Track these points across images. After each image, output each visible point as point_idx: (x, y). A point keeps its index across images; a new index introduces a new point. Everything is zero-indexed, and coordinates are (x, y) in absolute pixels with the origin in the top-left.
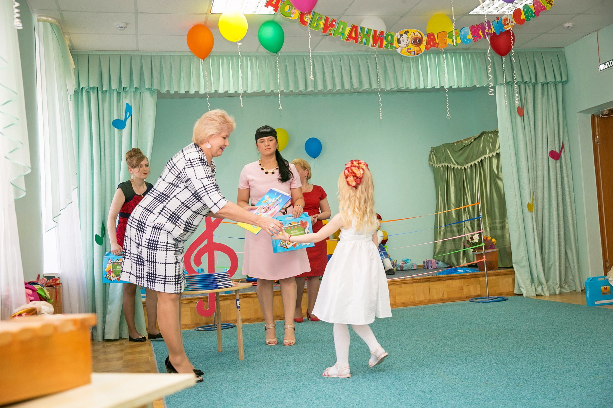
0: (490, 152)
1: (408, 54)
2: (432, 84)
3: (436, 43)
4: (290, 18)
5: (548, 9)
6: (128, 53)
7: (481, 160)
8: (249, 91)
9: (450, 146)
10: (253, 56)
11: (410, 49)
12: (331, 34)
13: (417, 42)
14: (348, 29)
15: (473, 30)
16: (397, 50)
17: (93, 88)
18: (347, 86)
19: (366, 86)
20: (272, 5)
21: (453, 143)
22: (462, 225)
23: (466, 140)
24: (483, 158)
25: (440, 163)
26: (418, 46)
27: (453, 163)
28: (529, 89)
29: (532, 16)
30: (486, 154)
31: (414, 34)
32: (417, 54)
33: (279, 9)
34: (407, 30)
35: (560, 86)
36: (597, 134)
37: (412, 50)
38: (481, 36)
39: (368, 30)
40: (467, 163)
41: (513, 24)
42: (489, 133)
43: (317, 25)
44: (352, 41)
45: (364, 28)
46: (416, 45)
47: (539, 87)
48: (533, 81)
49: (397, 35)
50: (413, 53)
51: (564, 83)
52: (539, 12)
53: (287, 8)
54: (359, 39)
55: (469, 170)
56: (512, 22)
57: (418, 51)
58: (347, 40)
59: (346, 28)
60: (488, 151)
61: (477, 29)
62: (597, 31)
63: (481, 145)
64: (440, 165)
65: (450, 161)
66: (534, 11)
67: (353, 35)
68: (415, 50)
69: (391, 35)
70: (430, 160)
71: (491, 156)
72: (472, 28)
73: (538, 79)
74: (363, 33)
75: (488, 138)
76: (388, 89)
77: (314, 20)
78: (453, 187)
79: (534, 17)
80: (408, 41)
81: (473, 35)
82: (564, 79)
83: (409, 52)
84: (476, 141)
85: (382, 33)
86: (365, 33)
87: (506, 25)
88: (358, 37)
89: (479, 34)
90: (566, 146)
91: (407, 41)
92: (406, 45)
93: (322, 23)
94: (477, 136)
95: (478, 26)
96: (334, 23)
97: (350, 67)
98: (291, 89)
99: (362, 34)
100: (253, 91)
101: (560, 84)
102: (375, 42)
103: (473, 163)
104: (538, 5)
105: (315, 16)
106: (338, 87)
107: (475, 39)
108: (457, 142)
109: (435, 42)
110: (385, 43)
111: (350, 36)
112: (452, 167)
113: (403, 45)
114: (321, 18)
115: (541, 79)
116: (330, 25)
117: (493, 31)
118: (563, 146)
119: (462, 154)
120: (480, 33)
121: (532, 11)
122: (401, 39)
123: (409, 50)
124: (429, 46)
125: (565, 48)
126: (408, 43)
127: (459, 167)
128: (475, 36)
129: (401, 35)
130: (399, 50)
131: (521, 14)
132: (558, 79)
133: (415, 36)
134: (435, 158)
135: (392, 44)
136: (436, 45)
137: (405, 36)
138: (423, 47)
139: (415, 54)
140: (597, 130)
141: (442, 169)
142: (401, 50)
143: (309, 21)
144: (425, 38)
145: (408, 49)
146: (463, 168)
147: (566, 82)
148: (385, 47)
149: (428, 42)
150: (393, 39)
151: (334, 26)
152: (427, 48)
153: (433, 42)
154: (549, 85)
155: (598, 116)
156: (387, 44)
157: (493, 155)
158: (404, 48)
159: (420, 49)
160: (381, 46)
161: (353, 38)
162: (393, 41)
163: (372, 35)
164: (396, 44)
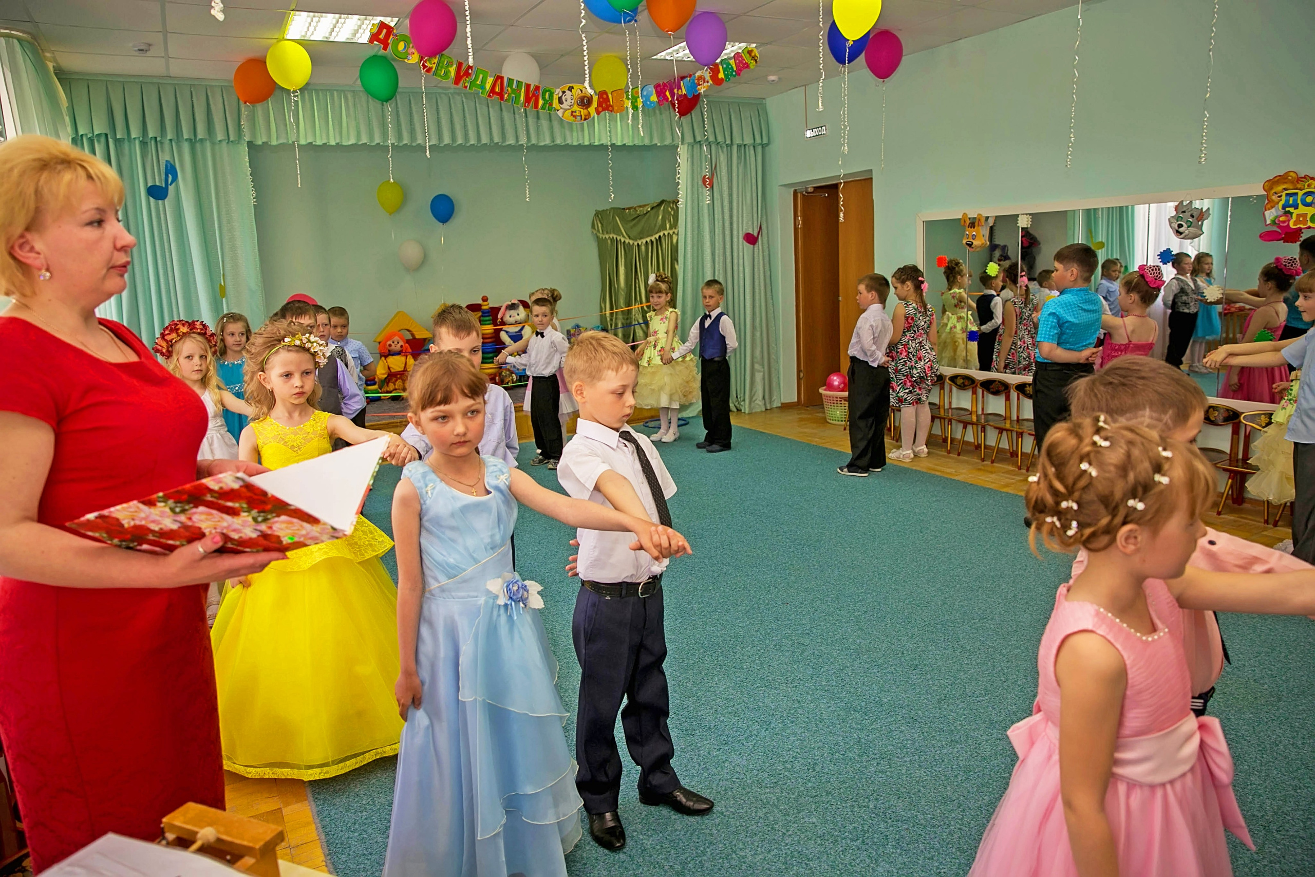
0: (671, 228)
1: (572, 120)
2: (599, 140)
3: (610, 105)
4: (406, 61)
5: (752, 67)
6: (155, 80)
7: (660, 237)
8: (344, 144)
9: (620, 211)
10: (348, 91)
11: (575, 112)
12: (466, 87)
13: (585, 102)
14: (490, 80)
15: (659, 89)
16: (558, 112)
18: (485, 140)
19: (511, 141)
20: (379, 40)
21: (624, 209)
22: (631, 318)
23: (640, 206)
24: (661, 234)
25: (607, 233)
26: (587, 108)
27: (623, 236)
28: (723, 151)
29: (732, 75)
30: (666, 229)
31: (581, 91)
32: (585, 119)
33: (390, 46)
34: (571, 85)
35: (759, 149)
36: (799, 214)
37: (577, 114)
38: (668, 99)
39: (518, 82)
40: (641, 238)
41: (709, 84)
42: (669, 202)
43: (446, 73)
44: (496, 97)
45: (513, 80)
46: (584, 106)
47: (735, 148)
48: (728, 142)
49: (558, 92)
50: (579, 118)
51: (764, 146)
52: (741, 71)
53: (401, 46)
54: (506, 96)
55: (643, 248)
56: (708, 82)
57: (586, 116)
58: (489, 96)
59: (486, 80)
60: (668, 226)
61: (664, 88)
62: (805, 85)
63: (660, 217)
64: (607, 237)
65: (619, 232)
66: (735, 69)
67: (497, 90)
68: (582, 114)
69: (549, 91)
70: (593, 227)
71: (671, 232)
72: (657, 87)
73: (734, 140)
74: (511, 88)
75: (670, 209)
76: (542, 144)
77: (441, 65)
78: (623, 268)
79: (734, 76)
80: (573, 101)
81: (658, 96)
82: (765, 141)
83: (574, 116)
84: (654, 211)
85: (537, 88)
86: (514, 87)
87: (700, 85)
88: (504, 93)
89: (666, 96)
90: (764, 227)
91: (571, 101)
92: (570, 106)
93: (453, 70)
94: (655, 205)
95: (665, 85)
96: (470, 71)
97: (489, 114)
98: (405, 142)
99: (509, 89)
100: (350, 143)
101: (760, 147)
102: (528, 99)
103: (648, 239)
104: (740, 62)
105: (443, 59)
106: (473, 141)
107: (660, 103)
108: (629, 209)
110: (541, 102)
111: (492, 90)
112: (622, 241)
113: (565, 106)
114: (450, 64)
115: (738, 140)
116: (464, 74)
117: (684, 92)
118: (760, 228)
119: (634, 225)
120: (668, 93)
121: (732, 68)
122: (564, 98)
123: (574, 114)
124: (600, 109)
125: (768, 100)
126: (572, 103)
127: (631, 242)
128: (661, 98)
129: (564, 92)
130: (560, 113)
131: (719, 72)
132: (758, 141)
133: (583, 95)
134: (600, 225)
135: (551, 104)
136: (610, 108)
137: (568, 92)
138: (592, 110)
139: (582, 120)
140: (799, 209)
141: (609, 241)
142: (564, 113)
143: (434, 66)
144: (595, 99)
145: (572, 112)
146: (636, 244)
147: (767, 145)
148: (543, 108)
149: (600, 104)
150: (553, 97)
151: (470, 74)
152: (598, 112)
153: (606, 105)
154: (747, 147)
155: (801, 193)
156: (544, 104)
157: (674, 233)
158: (566, 110)
159: (589, 113)
160: (536, 106)
161: (497, 94)
162: (552, 100)
163: (523, 90)
164: (556, 104)
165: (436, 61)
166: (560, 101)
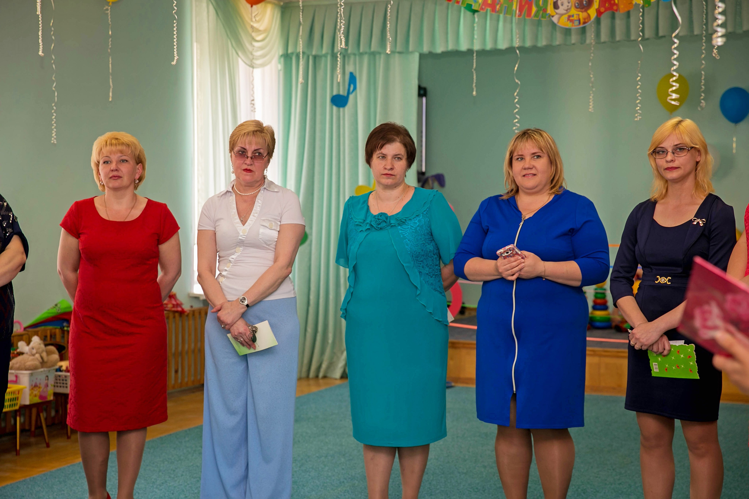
1: (569, 25)
3: (615, 4)
11: (573, 16)
13: (584, 4)
17: (302, 52)
26: (586, 11)
32: (584, 23)
37: (575, 17)
44: (488, 9)
46: (582, 8)
50: (577, 23)
54: (498, 7)
57: (585, 19)
58: (481, 8)
68: (581, 17)
80: (570, 5)
83: (572, 21)
88: (496, 4)
91: (568, 4)
92: (567, 10)
102: (521, 8)
109: (612, 2)
110: (534, 9)
113: (561, 10)
123: (571, 18)
124: (602, 9)
126: (569, 7)
130: (555, 19)
135: (545, 10)
136: (615, 8)
138: (592, 12)
139: (580, 23)
145: (569, 16)
148: (535, 15)
149: (601, 4)
152: (599, 13)
153: (610, 4)
156: (537, 12)
158: (562, 15)
159: (589, 16)
160: (529, 14)
161: (488, 5)
162: (547, 6)
164: (550, 9)
166: (556, 6)
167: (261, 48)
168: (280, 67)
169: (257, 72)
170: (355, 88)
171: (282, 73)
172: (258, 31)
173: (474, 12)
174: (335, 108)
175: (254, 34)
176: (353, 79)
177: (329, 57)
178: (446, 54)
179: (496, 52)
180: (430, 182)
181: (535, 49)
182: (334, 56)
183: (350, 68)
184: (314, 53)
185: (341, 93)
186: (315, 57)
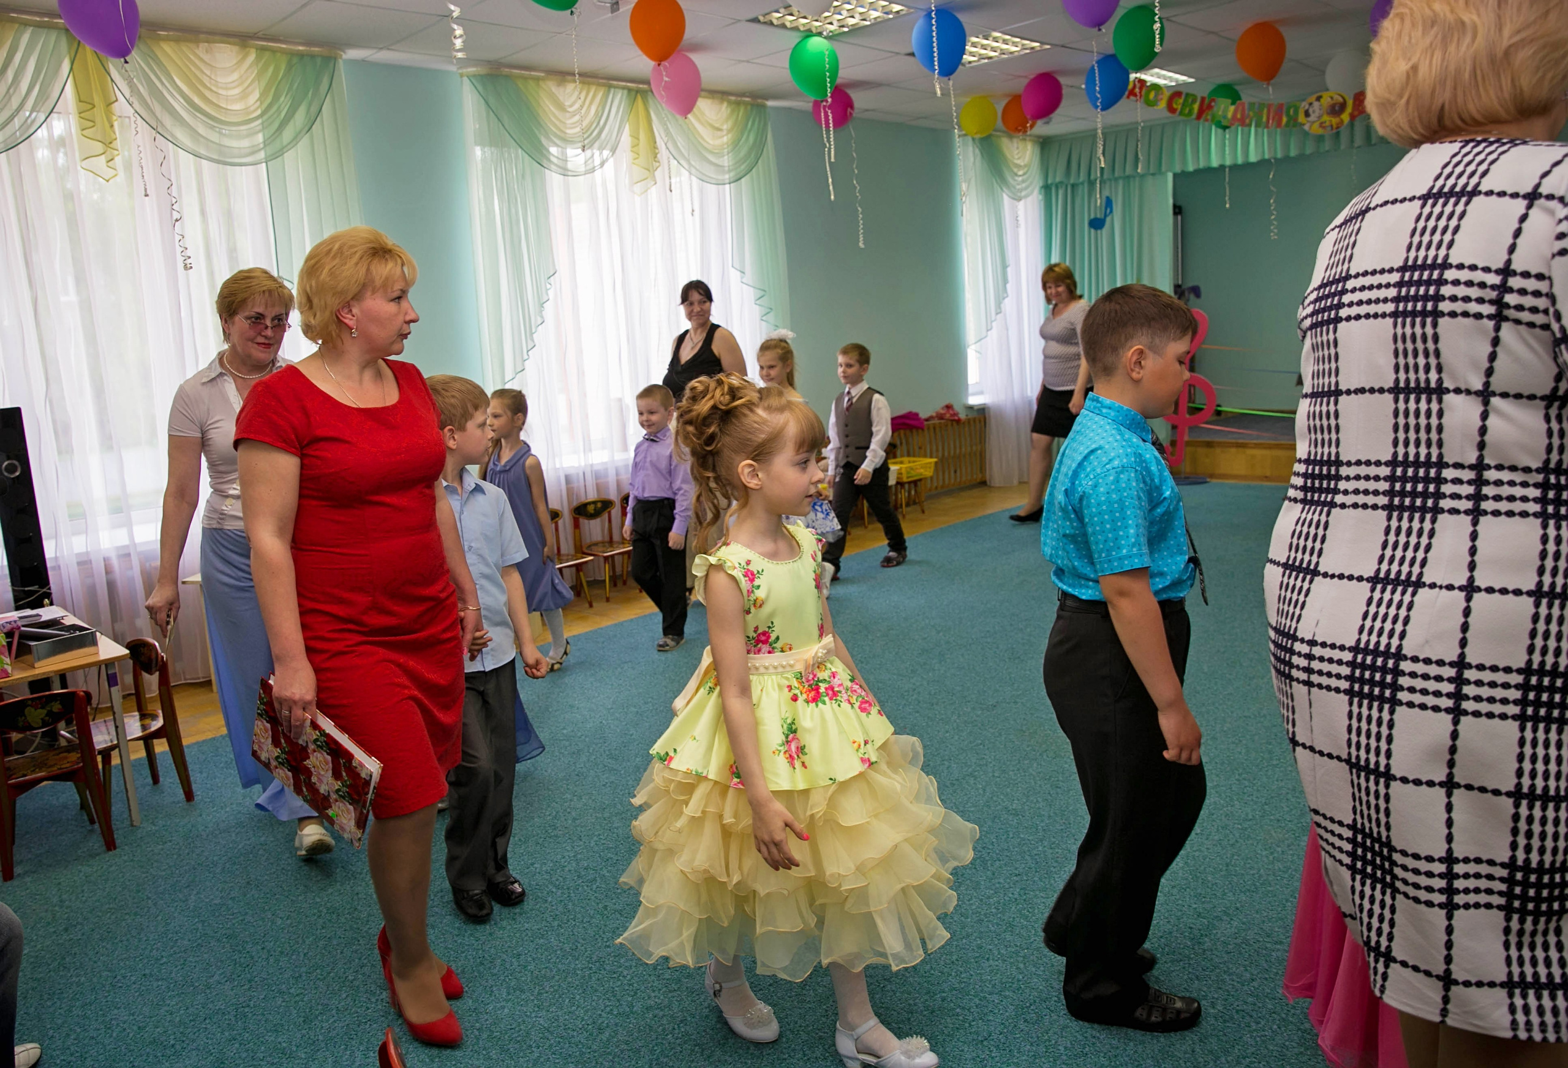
1: (1321, 131)
11: (1325, 122)
12: (1208, 120)
13: (1336, 109)
14: (1231, 109)
16: (1304, 127)
17: (1061, 182)
20: (1134, 95)
26: (1338, 116)
31: (1333, 98)
32: (1337, 128)
34: (1319, 94)
37: (1327, 124)
39: (1261, 104)
43: (1190, 111)
44: (1237, 124)
45: (1255, 103)
46: (1334, 114)
49: (1304, 105)
50: (1329, 129)
53: (1152, 95)
54: (1248, 121)
57: (1337, 124)
58: (1231, 123)
59: (1228, 108)
67: (1239, 116)
68: (1332, 123)
69: (1294, 106)
74: (1254, 111)
77: (1186, 103)
80: (1321, 111)
83: (1324, 128)
85: (1281, 106)
86: (1256, 109)
88: (1245, 118)
92: (1319, 117)
93: (1196, 107)
99: (1251, 113)
102: (1270, 121)
105: (1188, 98)
110: (1285, 120)
111: (1235, 117)
113: (1313, 118)
114: (1194, 101)
116: (1207, 108)
122: (1311, 110)
123: (1324, 125)
124: (1356, 113)
126: (1321, 114)
129: (1311, 104)
130: (1306, 128)
133: (1334, 102)
135: (1296, 120)
137: (1316, 104)
138: (1345, 117)
139: (1332, 129)
142: (1311, 126)
143: (1179, 107)
144: (1350, 103)
145: (1321, 123)
148: (1287, 125)
149: (1354, 107)
150: (1298, 111)
152: (1351, 117)
156: (1288, 122)
158: (1314, 122)
159: (1342, 121)
160: (1279, 125)
161: (1239, 120)
162: (1297, 115)
163: (1265, 111)
164: (1301, 118)
165: (1181, 101)
166: (1307, 114)
167: (1023, 181)
168: (1041, 197)
169: (1021, 205)
170: (1111, 211)
171: (1042, 203)
172: (1019, 166)
173: (1225, 128)
174: (1093, 231)
175: (1015, 170)
176: (1109, 203)
177: (1086, 185)
178: (1198, 172)
179: (1247, 166)
180: (1186, 294)
181: (1287, 159)
182: (1092, 184)
183: (1106, 193)
184: (1072, 181)
185: (1098, 216)
186: (1073, 186)
